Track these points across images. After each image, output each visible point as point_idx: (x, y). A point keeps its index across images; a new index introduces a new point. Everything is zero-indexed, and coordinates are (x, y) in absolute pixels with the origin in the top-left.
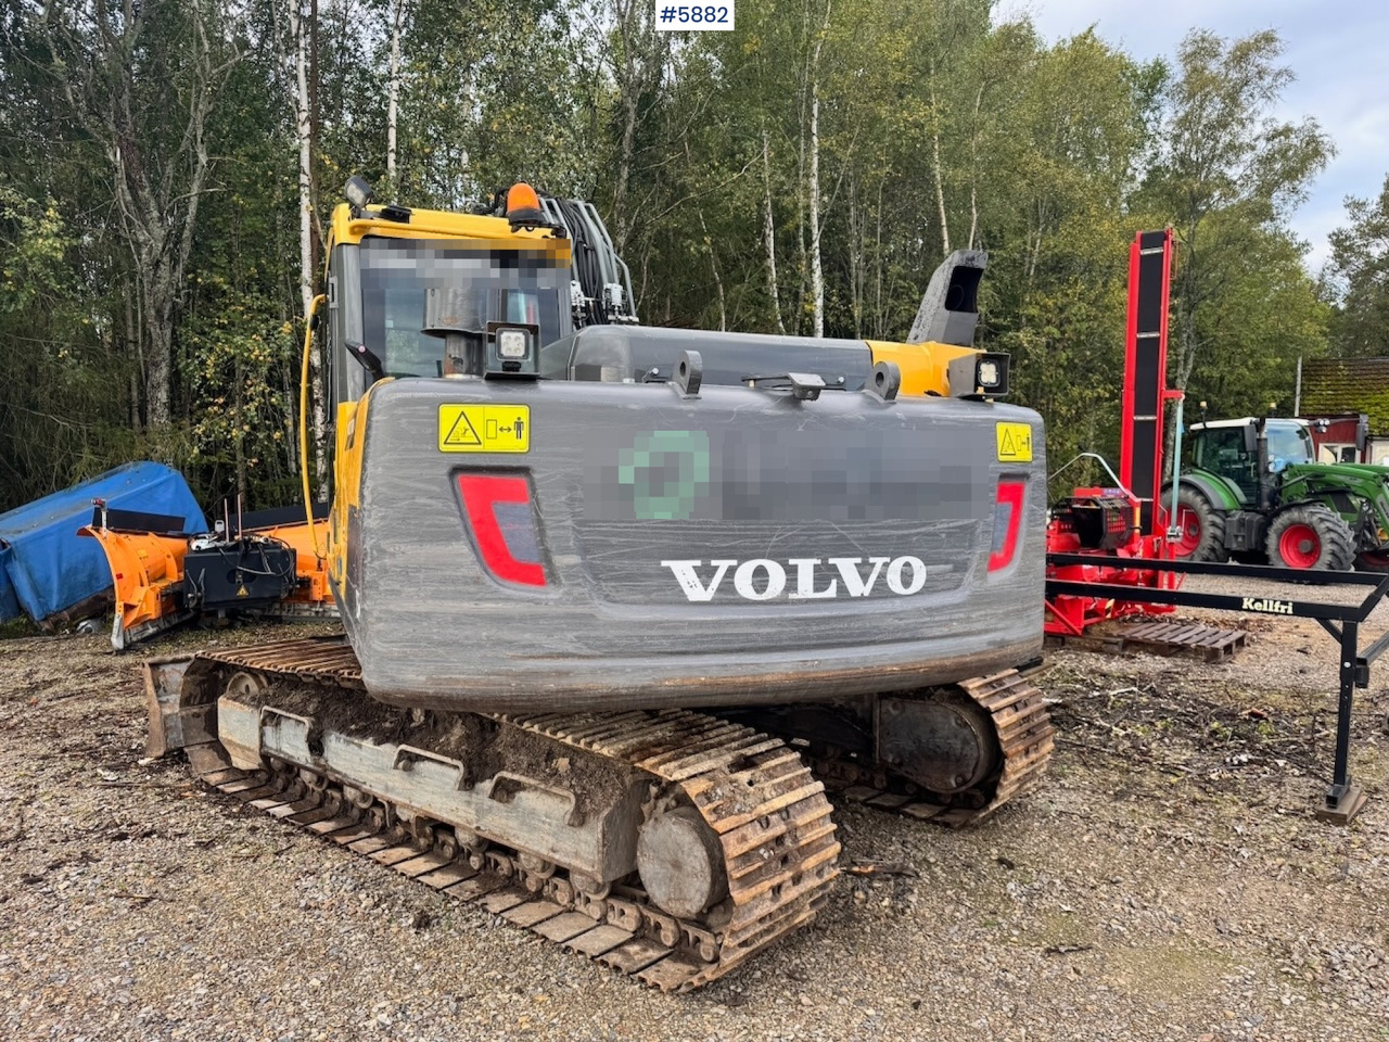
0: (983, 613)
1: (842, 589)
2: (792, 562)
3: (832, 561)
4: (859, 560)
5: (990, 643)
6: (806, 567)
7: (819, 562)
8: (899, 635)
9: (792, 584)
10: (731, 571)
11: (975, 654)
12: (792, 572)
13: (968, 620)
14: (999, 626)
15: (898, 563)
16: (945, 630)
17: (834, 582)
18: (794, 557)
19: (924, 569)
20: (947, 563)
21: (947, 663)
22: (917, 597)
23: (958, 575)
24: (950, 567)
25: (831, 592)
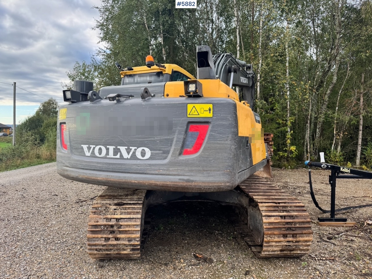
0: (176, 168)
1: (121, 155)
2: (108, 147)
3: (118, 147)
4: (126, 147)
5: (180, 179)
6: (111, 148)
7: (115, 147)
8: (138, 171)
9: (107, 153)
10: (94, 148)
11: (172, 182)
12: (108, 149)
13: (168, 170)
14: (186, 174)
15: (140, 149)
16: (157, 172)
17: (119, 153)
18: (108, 146)
19: (150, 152)
20: (159, 150)
21: (158, 183)
22: (147, 160)
23: (165, 155)
24: (161, 152)
25: (118, 156)
